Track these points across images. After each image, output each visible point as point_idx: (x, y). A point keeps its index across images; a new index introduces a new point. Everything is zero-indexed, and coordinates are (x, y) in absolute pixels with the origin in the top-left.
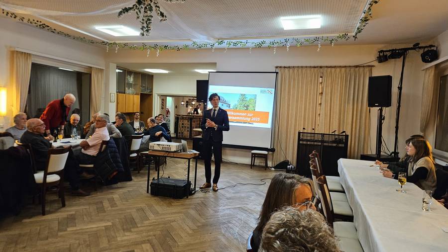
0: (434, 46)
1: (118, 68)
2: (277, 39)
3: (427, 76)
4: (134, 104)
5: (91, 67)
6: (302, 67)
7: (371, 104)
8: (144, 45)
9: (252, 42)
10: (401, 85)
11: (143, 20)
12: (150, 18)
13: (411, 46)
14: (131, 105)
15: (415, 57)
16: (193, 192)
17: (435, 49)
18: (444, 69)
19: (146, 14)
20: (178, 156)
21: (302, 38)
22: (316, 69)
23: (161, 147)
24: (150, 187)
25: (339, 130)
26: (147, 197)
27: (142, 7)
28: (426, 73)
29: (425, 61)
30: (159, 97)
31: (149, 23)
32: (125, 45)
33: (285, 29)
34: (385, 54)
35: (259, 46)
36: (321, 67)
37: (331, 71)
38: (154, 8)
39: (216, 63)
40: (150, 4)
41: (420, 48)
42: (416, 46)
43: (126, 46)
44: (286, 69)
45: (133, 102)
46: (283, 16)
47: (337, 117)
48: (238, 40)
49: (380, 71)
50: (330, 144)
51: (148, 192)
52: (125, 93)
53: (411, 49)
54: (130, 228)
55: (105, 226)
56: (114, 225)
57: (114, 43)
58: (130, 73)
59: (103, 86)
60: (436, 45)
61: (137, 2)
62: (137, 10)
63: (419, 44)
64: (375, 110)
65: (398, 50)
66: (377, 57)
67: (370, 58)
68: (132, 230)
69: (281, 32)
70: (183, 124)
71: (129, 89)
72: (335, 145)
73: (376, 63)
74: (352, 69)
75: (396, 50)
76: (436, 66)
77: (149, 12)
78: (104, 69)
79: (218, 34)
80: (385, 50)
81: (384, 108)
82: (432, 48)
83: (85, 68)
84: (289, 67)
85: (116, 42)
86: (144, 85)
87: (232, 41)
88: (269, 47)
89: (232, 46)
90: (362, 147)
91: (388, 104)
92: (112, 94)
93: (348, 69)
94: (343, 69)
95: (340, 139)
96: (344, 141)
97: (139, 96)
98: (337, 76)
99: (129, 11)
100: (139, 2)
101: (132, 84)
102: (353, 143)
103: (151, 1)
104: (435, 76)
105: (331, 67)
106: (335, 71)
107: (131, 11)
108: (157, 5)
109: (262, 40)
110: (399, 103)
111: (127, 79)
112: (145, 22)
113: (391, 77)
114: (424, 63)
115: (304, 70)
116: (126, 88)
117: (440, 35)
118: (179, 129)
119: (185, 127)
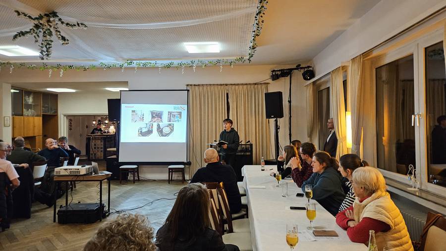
0: (311, 67)
1: (13, 87)
2: (184, 61)
3: (308, 91)
4: (34, 126)
6: (210, 85)
7: (268, 116)
8: (45, 65)
9: (160, 63)
10: (290, 99)
11: (42, 44)
12: (50, 42)
13: (294, 67)
14: (31, 127)
15: (298, 75)
16: (107, 214)
18: (320, 85)
19: (45, 39)
20: (88, 179)
21: (206, 60)
22: (222, 86)
23: (69, 171)
24: (57, 216)
25: (246, 140)
26: (54, 226)
28: (307, 89)
29: (305, 79)
30: (65, 118)
31: (49, 47)
32: (21, 64)
33: (190, 52)
34: (277, 73)
35: (168, 67)
36: (226, 85)
37: (235, 88)
38: (54, 32)
39: (128, 82)
40: (49, 29)
41: (302, 68)
42: (298, 67)
43: (22, 66)
44: (197, 87)
45: (34, 123)
46: (185, 41)
47: (243, 128)
48: (148, 61)
49: (274, 88)
51: (55, 221)
52: (22, 115)
53: (295, 69)
57: (8, 63)
58: (29, 93)
60: (312, 66)
61: (34, 27)
62: (35, 35)
63: (300, 65)
64: (272, 121)
65: (285, 70)
66: (271, 76)
67: (266, 77)
69: (186, 55)
70: (95, 145)
71: (28, 110)
72: (242, 154)
73: (270, 81)
74: (252, 86)
76: (314, 83)
77: (48, 37)
80: (276, 70)
81: (278, 119)
82: (310, 69)
84: (199, 85)
85: (11, 62)
86: (46, 106)
87: (141, 61)
88: (178, 68)
90: (265, 153)
91: (281, 116)
92: (6, 118)
93: (249, 86)
94: (245, 86)
95: (246, 148)
96: (250, 149)
97: (41, 118)
98: (240, 92)
99: (25, 35)
100: (37, 26)
101: (31, 104)
102: (258, 150)
103: (51, 26)
104: (313, 90)
105: (234, 84)
106: (239, 88)
107: (28, 35)
108: (58, 30)
109: (170, 61)
110: (290, 114)
111: (25, 100)
112: (44, 46)
113: (282, 93)
114: (305, 81)
115: (212, 87)
116: (24, 110)
117: (314, 59)
118: (91, 150)
119: (98, 148)
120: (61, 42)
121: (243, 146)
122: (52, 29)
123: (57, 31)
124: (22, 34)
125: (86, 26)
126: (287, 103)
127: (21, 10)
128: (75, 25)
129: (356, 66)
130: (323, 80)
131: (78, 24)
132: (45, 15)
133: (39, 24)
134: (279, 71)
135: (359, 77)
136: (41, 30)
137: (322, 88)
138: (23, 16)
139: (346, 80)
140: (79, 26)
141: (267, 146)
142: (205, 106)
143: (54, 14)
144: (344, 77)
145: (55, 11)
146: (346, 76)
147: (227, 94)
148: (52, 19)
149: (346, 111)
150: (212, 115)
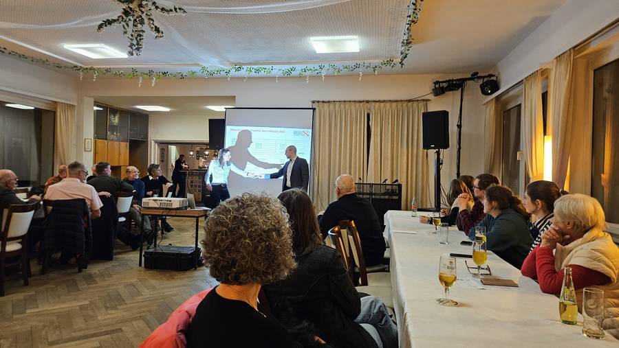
0: (494, 76)
1: (97, 104)
2: (310, 66)
3: (488, 110)
5: (56, 102)
6: (344, 101)
7: (427, 146)
8: (134, 70)
9: (278, 70)
10: (461, 123)
11: (132, 35)
12: (141, 33)
13: (470, 76)
14: (116, 155)
15: (474, 87)
17: (494, 78)
18: (507, 103)
19: (135, 29)
20: (182, 214)
21: (339, 64)
22: (362, 104)
23: (159, 202)
24: (143, 258)
25: (392, 178)
26: (140, 271)
27: (130, 20)
28: (487, 107)
29: (485, 93)
30: (157, 145)
31: (140, 39)
32: (108, 70)
33: (317, 52)
34: (441, 86)
35: (287, 77)
36: (368, 102)
37: (379, 106)
38: (146, 21)
39: (235, 97)
40: (141, 16)
41: (479, 78)
42: (475, 76)
43: (106, 73)
44: (326, 105)
45: (119, 152)
46: (312, 36)
47: (389, 163)
48: (260, 66)
49: (436, 106)
50: (382, 197)
51: (140, 265)
52: (106, 139)
53: (469, 79)
54: (116, 305)
55: (79, 306)
56: (92, 303)
57: (91, 69)
58: (114, 111)
59: (74, 129)
60: (496, 74)
61: (123, 13)
62: (124, 23)
63: (477, 73)
64: (432, 153)
65: (455, 80)
66: (433, 90)
67: (423, 89)
68: (119, 307)
69: (313, 57)
70: (192, 182)
71: (113, 133)
72: (387, 197)
73: (431, 97)
74: (405, 104)
75: (453, 80)
76: (498, 98)
77: (139, 26)
78: (76, 104)
79: (233, 58)
80: (440, 80)
81: (441, 150)
82: (492, 78)
83: (46, 103)
84: (329, 102)
85: (95, 67)
86: (135, 129)
87: (253, 66)
88: (301, 77)
89: (253, 74)
90: (420, 200)
91: (446, 146)
92: (87, 141)
93: (400, 104)
94: (394, 104)
95: (392, 190)
96: (397, 191)
97: (128, 144)
98: (387, 112)
99: (113, 24)
100: (126, 13)
101: (117, 126)
102: (409, 195)
103: (143, 12)
104: (496, 108)
105: (379, 101)
106: (385, 106)
107: (116, 24)
108: (151, 17)
109: (288, 67)
110: (460, 145)
111: (110, 120)
112: (134, 38)
113: (448, 112)
114: (484, 96)
116: (108, 132)
117: (499, 64)
120: (155, 34)
121: (388, 187)
122: (144, 16)
123: (149, 19)
124: (109, 22)
125: (185, 11)
126: (456, 128)
128: (171, 10)
129: (562, 68)
130: (511, 93)
131: (176, 9)
133: (129, 10)
134: (446, 82)
135: (566, 83)
136: (131, 17)
137: (510, 107)
139: (547, 92)
140: (177, 12)
141: (423, 189)
142: (336, 131)
144: (543, 88)
146: (546, 86)
147: (368, 115)
148: (144, 3)
149: (545, 134)
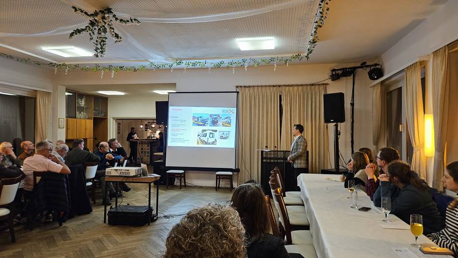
0: (379, 65)
1: (67, 90)
2: (235, 60)
3: (375, 92)
4: (86, 129)
5: (36, 91)
6: (262, 86)
7: (327, 120)
8: (97, 66)
9: (210, 63)
10: (353, 101)
11: (97, 41)
12: (104, 39)
13: (359, 65)
14: (83, 130)
15: (363, 74)
16: (155, 218)
17: (380, 67)
18: (389, 86)
20: (138, 181)
21: (258, 58)
22: (275, 88)
23: (119, 171)
24: (107, 216)
26: (105, 227)
27: (95, 29)
28: (373, 89)
29: (372, 78)
30: (114, 121)
31: (103, 44)
32: (76, 66)
33: (242, 49)
34: (337, 72)
35: (218, 67)
36: (279, 86)
37: (289, 89)
38: (108, 30)
39: (176, 84)
40: (104, 26)
41: (367, 66)
42: (364, 65)
43: (77, 68)
44: (247, 89)
45: (85, 125)
46: (238, 37)
48: (197, 61)
49: (334, 88)
51: (105, 222)
52: (75, 118)
53: (359, 67)
57: (63, 65)
58: (81, 96)
59: (50, 111)
60: (381, 63)
61: (90, 24)
62: (90, 32)
63: (366, 63)
64: (331, 126)
65: (348, 68)
66: (331, 76)
67: (323, 76)
69: (239, 53)
70: (142, 149)
71: (80, 113)
73: (329, 81)
74: (309, 88)
75: (346, 68)
76: (382, 82)
77: (103, 34)
78: (51, 91)
79: (176, 55)
80: (336, 68)
81: (339, 124)
82: (377, 67)
83: (29, 92)
84: (249, 87)
85: (66, 63)
86: (97, 109)
87: (190, 61)
88: (228, 67)
89: (190, 66)
90: (322, 162)
91: (343, 120)
92: (60, 120)
93: (305, 87)
94: (300, 88)
97: (92, 121)
98: (295, 94)
99: (81, 33)
100: (92, 23)
101: (83, 107)
102: (314, 158)
103: (105, 23)
104: (381, 92)
105: (288, 86)
106: (293, 89)
107: (84, 32)
109: (220, 60)
110: (353, 118)
111: (78, 103)
112: (99, 43)
113: (343, 94)
114: (371, 80)
115: (264, 89)
116: (77, 112)
117: (382, 56)
118: (138, 154)
119: (145, 152)
120: (115, 39)
122: (106, 26)
123: (111, 28)
124: (79, 31)
125: (139, 22)
126: (350, 106)
127: (78, 6)
128: (128, 21)
129: (439, 59)
130: (393, 79)
131: (131, 20)
132: (100, 11)
133: (94, 21)
134: (340, 70)
135: (443, 73)
136: (96, 27)
137: (392, 88)
138: (79, 12)
139: (425, 78)
140: (132, 22)
142: (255, 108)
143: (109, 11)
144: (422, 75)
145: (110, 7)
146: (424, 73)
147: (280, 96)
148: (106, 16)
150: (263, 119)
